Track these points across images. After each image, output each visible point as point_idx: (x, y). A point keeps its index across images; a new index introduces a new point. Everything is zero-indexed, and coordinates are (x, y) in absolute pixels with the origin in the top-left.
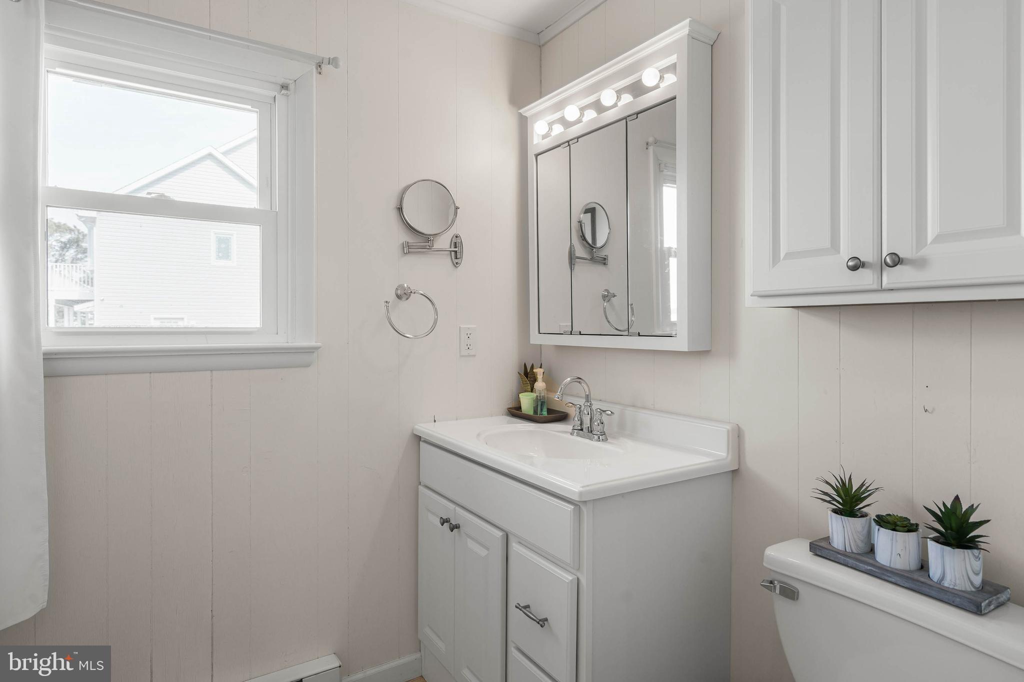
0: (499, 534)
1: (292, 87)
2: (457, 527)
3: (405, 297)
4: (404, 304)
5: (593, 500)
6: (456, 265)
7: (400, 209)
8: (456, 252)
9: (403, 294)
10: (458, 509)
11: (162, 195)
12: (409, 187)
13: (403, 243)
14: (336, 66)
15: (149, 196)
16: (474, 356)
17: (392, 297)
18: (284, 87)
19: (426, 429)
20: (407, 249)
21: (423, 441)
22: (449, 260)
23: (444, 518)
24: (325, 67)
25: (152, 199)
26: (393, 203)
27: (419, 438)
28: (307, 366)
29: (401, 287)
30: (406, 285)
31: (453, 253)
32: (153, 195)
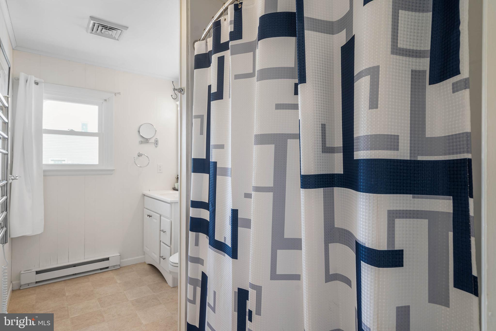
0: (158, 215)
1: (107, 100)
2: (151, 216)
3: (140, 156)
4: (140, 158)
5: (175, 202)
6: (156, 147)
7: (139, 132)
8: (156, 143)
9: (140, 155)
10: (152, 212)
11: (72, 130)
12: (142, 125)
13: (140, 141)
14: (120, 94)
15: (68, 130)
16: (162, 172)
17: (136, 156)
18: (105, 100)
19: (147, 193)
20: (141, 142)
21: (146, 196)
22: (154, 145)
23: (148, 215)
24: (117, 95)
25: (70, 131)
26: (137, 130)
27: (144, 195)
28: (111, 174)
29: (139, 153)
30: (141, 153)
31: (155, 143)
32: (70, 130)
